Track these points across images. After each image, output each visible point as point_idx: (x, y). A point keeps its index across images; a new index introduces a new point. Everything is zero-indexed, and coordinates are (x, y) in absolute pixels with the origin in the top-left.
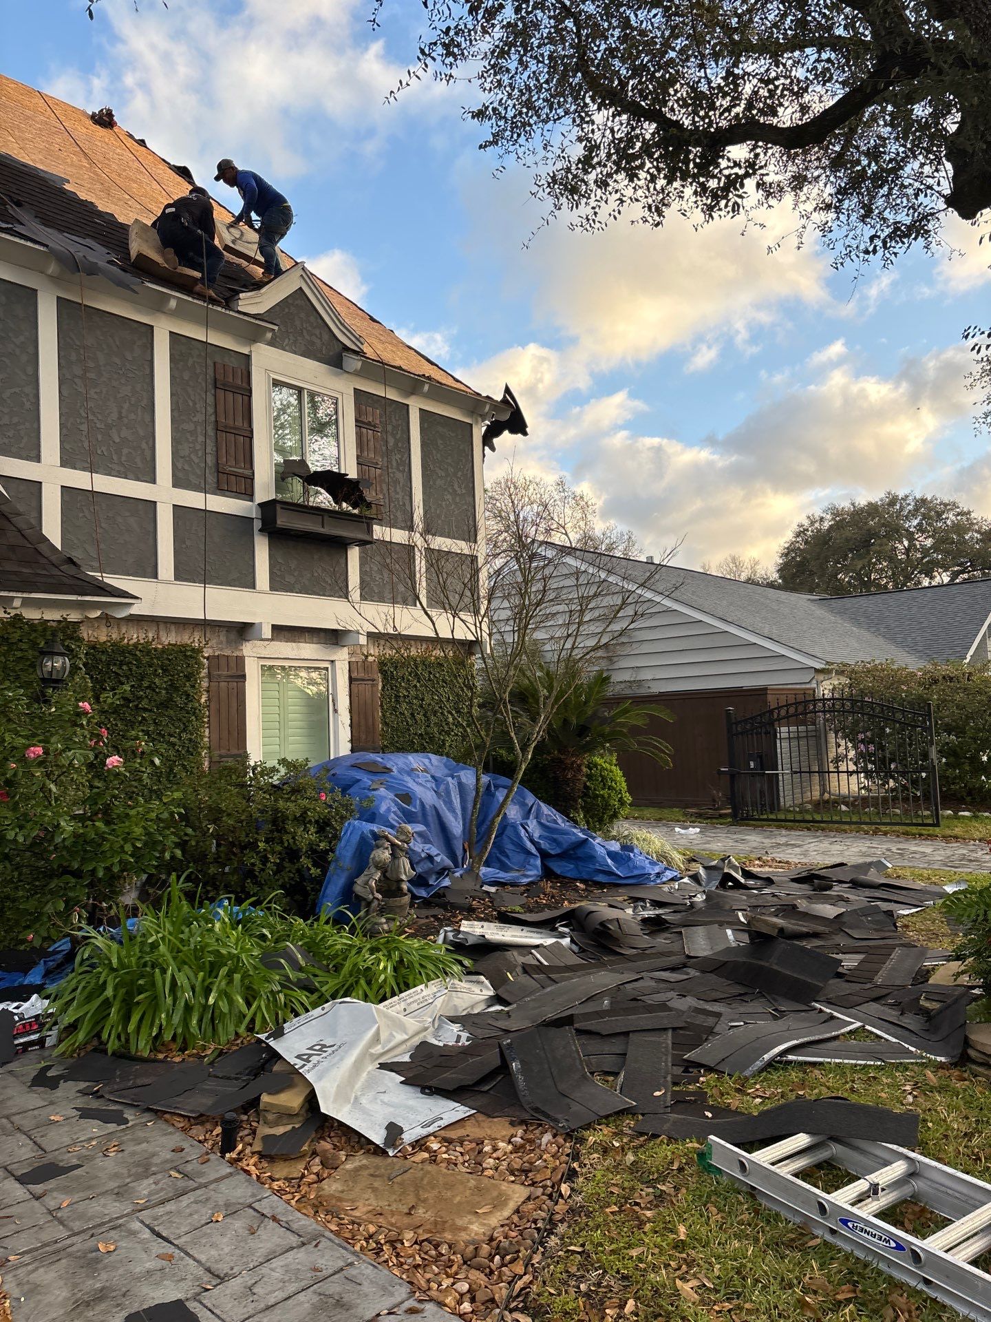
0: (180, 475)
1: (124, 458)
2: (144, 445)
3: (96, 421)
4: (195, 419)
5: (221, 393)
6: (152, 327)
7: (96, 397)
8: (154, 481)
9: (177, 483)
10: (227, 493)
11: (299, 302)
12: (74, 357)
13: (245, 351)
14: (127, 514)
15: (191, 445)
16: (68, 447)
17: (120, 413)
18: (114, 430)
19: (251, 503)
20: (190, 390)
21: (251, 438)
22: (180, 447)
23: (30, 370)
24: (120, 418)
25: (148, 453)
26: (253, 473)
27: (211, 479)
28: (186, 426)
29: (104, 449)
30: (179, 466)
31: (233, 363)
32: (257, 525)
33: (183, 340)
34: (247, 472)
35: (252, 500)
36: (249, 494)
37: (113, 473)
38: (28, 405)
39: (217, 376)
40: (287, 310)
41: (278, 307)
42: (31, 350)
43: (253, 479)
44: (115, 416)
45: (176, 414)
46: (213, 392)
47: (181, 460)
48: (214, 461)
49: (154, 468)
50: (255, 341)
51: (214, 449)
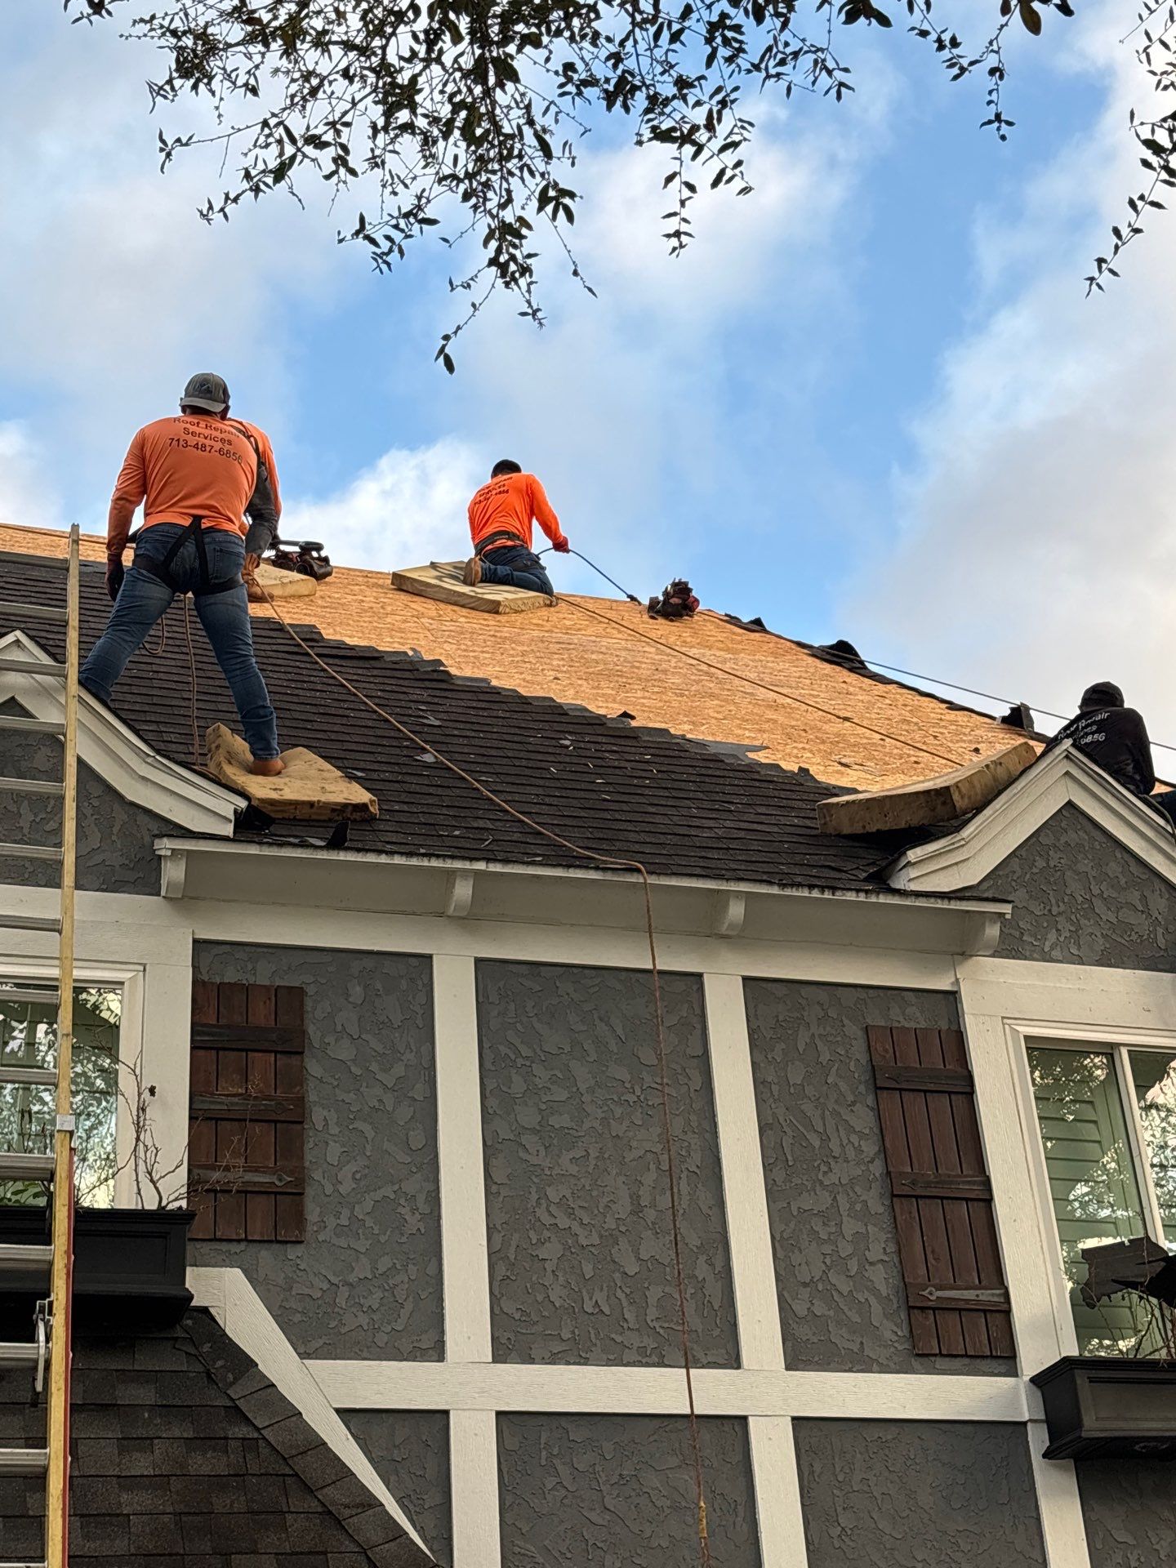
0: (803, 1332)
1: (652, 1313)
2: (702, 1270)
3: (576, 1228)
4: (833, 1178)
5: (891, 1101)
6: (700, 975)
7: (573, 1169)
8: (735, 1362)
9: (798, 1356)
10: (940, 1363)
11: (1072, 837)
12: (518, 1085)
13: (943, 984)
14: (674, 1461)
15: (827, 1249)
16: (509, 1307)
17: (635, 1198)
18: (623, 1243)
19: (1010, 1381)
20: (808, 1108)
21: (988, 1201)
22: (796, 1258)
23: (417, 1140)
24: (637, 1210)
25: (714, 1289)
26: (1007, 1295)
27: (892, 1330)
28: (807, 1202)
29: (599, 1296)
30: (800, 1308)
31: (916, 1018)
32: (1038, 1440)
33: (781, 990)
34: (987, 1296)
35: (1013, 1372)
36: (1002, 1357)
37: (628, 1356)
38: (413, 1222)
39: (876, 1059)
40: (1040, 863)
41: (1015, 864)
42: (418, 1092)
43: (1008, 1312)
44: (623, 1207)
45: (779, 1175)
46: (870, 1100)
47: (805, 1293)
48: (895, 1281)
49: (734, 1325)
50: (964, 954)
51: (891, 1248)
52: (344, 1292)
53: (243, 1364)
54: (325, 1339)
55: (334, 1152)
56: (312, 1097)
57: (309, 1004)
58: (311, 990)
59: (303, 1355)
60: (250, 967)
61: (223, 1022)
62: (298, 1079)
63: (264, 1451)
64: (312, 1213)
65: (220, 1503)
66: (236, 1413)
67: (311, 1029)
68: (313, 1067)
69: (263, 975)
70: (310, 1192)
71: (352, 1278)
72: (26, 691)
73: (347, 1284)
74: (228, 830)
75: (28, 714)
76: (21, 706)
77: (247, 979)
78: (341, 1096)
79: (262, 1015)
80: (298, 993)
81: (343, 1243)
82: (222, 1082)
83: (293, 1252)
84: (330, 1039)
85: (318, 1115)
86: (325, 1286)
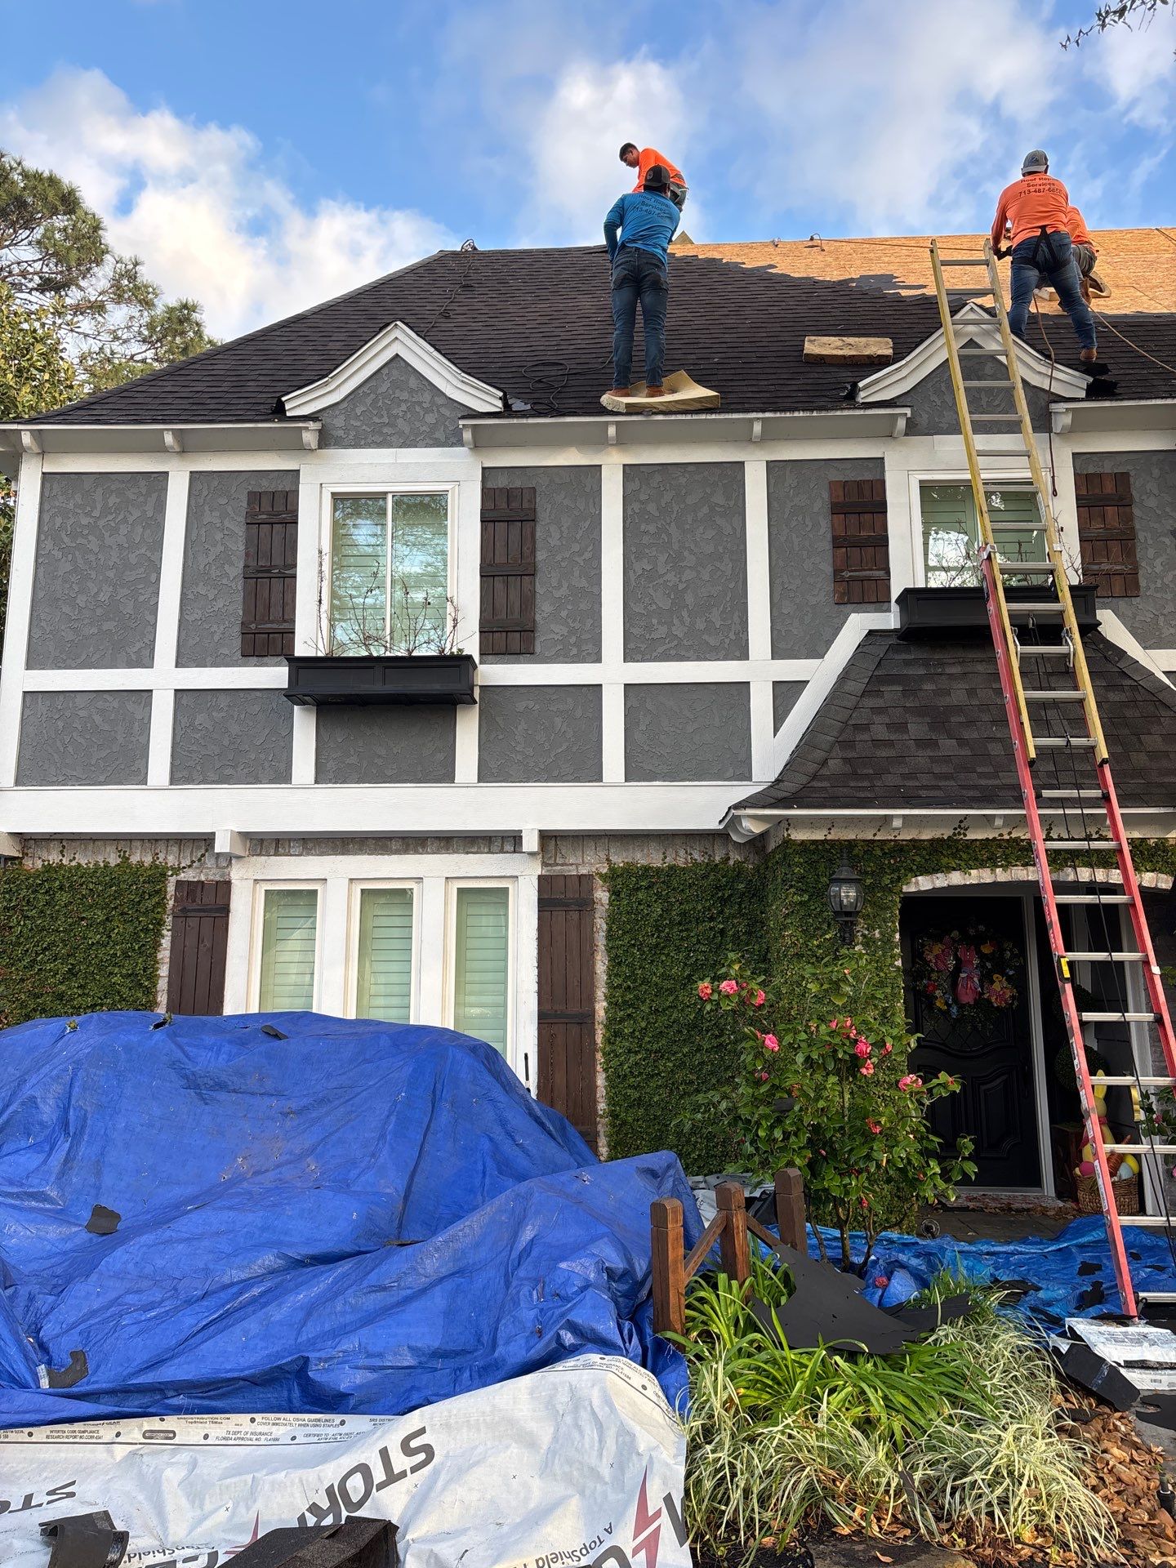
52: (1161, 619)
53: (1122, 653)
54: (1154, 640)
55: (1151, 552)
56: (1137, 526)
57: (1132, 480)
58: (1132, 473)
59: (1145, 648)
60: (1100, 464)
61: (1090, 493)
62: (1130, 518)
63: (1142, 691)
64: (1143, 583)
65: (1129, 713)
66: (1124, 674)
67: (1134, 493)
68: (1136, 512)
69: (1108, 468)
70: (1141, 573)
71: (1165, 612)
72: (977, 334)
73: (1162, 614)
74: (1083, 394)
75: (980, 347)
76: (976, 343)
77: (1099, 470)
78: (1152, 524)
79: (1109, 488)
80: (1126, 475)
81: (1159, 595)
82: (1093, 523)
83: (1135, 601)
84: (1144, 497)
85: (1141, 536)
86: (1152, 616)
